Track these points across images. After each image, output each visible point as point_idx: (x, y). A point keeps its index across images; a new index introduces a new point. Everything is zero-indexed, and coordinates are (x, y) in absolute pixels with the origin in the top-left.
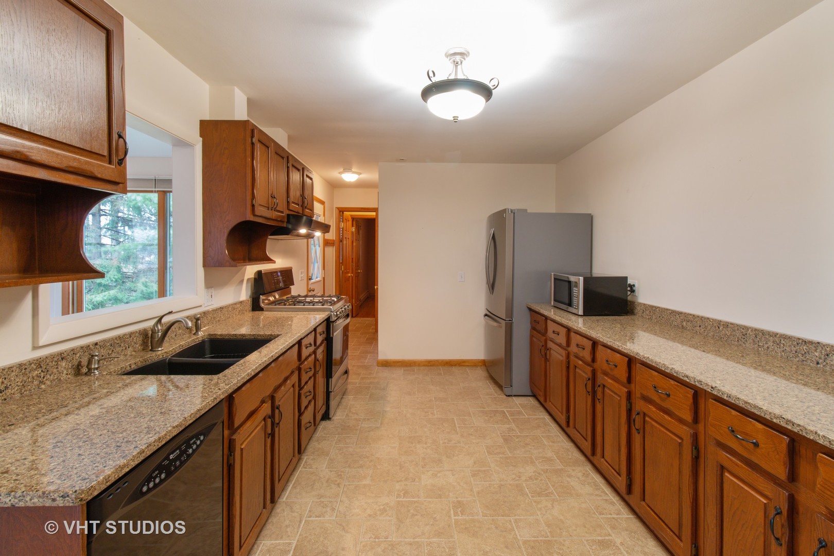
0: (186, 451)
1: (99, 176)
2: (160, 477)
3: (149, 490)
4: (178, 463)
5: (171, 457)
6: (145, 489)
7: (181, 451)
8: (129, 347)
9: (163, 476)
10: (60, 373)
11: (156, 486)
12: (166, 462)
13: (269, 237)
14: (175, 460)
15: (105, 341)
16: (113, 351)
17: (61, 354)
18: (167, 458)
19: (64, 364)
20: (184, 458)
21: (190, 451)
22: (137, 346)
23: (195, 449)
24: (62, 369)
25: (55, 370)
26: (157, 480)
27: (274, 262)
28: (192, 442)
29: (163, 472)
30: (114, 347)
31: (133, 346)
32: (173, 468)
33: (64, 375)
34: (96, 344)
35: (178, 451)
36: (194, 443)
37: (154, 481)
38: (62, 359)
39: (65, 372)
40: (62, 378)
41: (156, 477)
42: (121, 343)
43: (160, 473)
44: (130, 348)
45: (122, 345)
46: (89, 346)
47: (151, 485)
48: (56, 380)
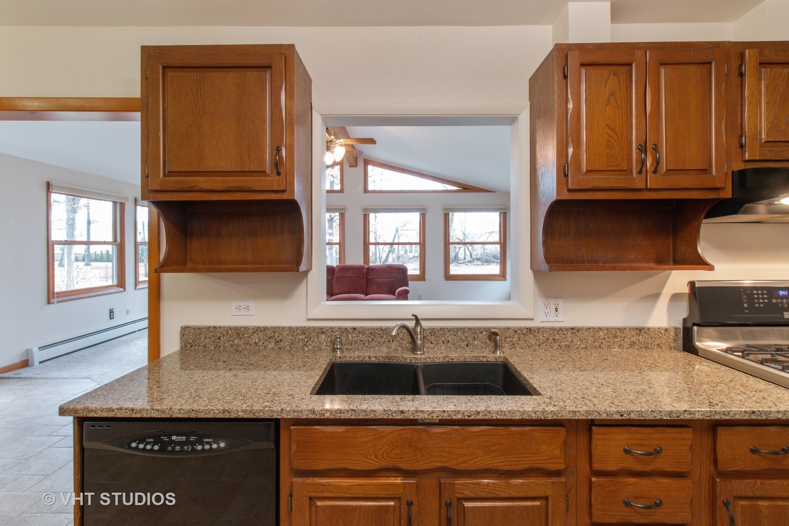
0: (193, 444)
1: (256, 189)
2: (153, 446)
3: (137, 448)
4: (178, 448)
5: (174, 438)
6: (134, 445)
7: (187, 439)
8: (393, 341)
9: (156, 448)
10: (320, 343)
11: (144, 450)
12: (165, 439)
13: (704, 221)
14: (177, 443)
15: (364, 328)
16: (373, 339)
17: (321, 329)
18: (170, 436)
19: (324, 337)
20: (188, 448)
21: (199, 447)
22: (405, 342)
23: (206, 450)
24: (322, 341)
25: (316, 340)
26: (149, 447)
27: (711, 268)
28: (206, 440)
29: (158, 445)
30: (375, 336)
31: (398, 341)
32: (170, 448)
33: (323, 345)
34: (355, 329)
35: (184, 438)
36: (209, 443)
37: (145, 445)
38: (322, 333)
39: (325, 343)
40: (322, 348)
41: (149, 443)
42: (384, 334)
43: (155, 443)
44: (395, 342)
45: (385, 337)
46: (347, 329)
47: (141, 446)
48: (317, 348)
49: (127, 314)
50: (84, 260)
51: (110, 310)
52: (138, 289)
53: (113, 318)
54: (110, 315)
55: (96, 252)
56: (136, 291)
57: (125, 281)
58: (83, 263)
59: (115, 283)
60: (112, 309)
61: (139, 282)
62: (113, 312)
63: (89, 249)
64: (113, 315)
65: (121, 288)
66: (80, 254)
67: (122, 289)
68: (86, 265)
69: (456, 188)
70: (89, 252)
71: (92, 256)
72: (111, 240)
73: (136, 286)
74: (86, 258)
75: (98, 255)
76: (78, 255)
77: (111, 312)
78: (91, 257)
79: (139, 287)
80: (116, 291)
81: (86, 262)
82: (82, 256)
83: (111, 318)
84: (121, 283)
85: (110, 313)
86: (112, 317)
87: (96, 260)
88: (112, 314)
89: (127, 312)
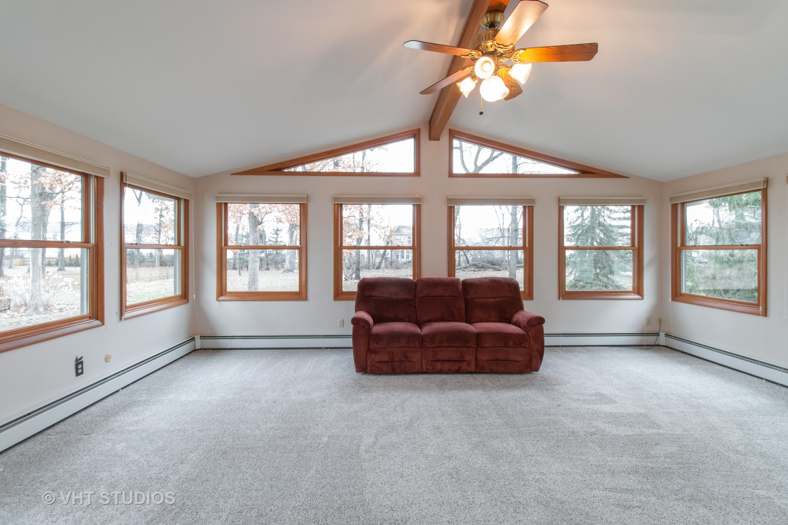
49: (106, 361)
50: (57, 264)
51: (77, 360)
52: (126, 319)
53: (82, 373)
54: (77, 369)
55: (70, 256)
56: (123, 323)
57: (103, 308)
58: (57, 268)
59: (86, 312)
60: (81, 359)
61: (127, 307)
62: (82, 363)
63: (62, 253)
64: (82, 368)
65: (97, 319)
66: (54, 258)
67: (98, 322)
68: (60, 270)
69: (572, 172)
70: (63, 256)
71: (66, 260)
72: (79, 240)
73: (121, 315)
74: (60, 263)
75: (73, 259)
76: (51, 260)
77: (79, 363)
78: (65, 262)
79: (126, 315)
80: (87, 325)
81: (59, 266)
82: (55, 260)
83: (78, 374)
84: (97, 312)
85: (77, 365)
86: (80, 371)
87: (71, 265)
88: (80, 366)
89: (107, 359)
